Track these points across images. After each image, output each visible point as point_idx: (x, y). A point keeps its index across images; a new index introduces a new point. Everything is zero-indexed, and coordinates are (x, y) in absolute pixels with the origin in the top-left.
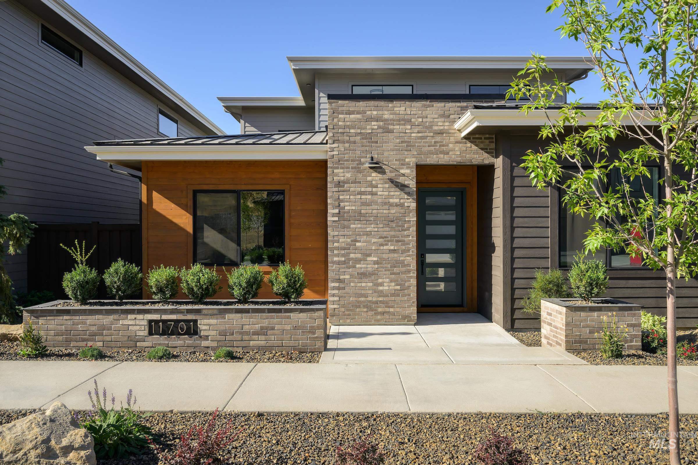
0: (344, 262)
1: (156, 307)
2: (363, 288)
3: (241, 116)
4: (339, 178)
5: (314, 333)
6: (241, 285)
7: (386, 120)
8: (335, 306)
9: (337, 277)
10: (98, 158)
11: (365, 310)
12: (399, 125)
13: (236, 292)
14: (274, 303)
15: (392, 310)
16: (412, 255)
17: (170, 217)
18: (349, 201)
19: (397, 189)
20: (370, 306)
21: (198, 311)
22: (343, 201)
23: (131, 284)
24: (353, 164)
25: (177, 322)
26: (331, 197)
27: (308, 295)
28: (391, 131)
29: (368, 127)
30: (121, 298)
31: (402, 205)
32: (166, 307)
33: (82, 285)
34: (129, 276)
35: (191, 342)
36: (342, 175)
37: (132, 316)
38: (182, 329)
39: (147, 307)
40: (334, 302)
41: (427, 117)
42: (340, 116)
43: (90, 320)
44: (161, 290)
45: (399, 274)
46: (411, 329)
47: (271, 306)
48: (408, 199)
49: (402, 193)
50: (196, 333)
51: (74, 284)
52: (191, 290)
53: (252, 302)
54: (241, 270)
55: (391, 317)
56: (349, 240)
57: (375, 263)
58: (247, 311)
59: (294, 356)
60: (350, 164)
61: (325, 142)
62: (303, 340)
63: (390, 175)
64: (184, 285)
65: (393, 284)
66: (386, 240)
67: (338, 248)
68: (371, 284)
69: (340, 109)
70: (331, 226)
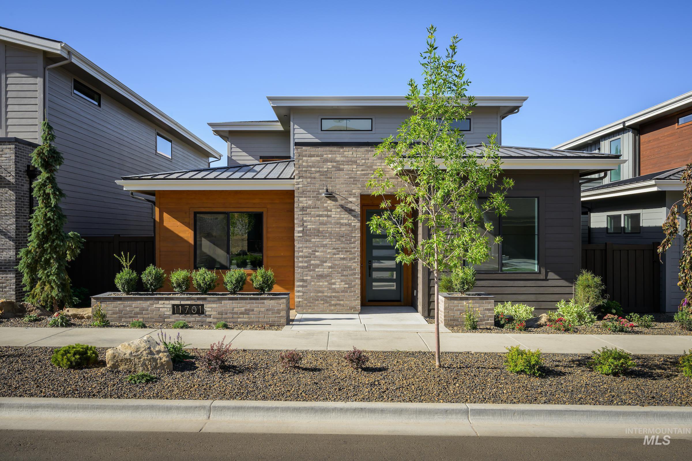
0: (307, 267)
1: (177, 296)
2: (321, 286)
3: (228, 138)
4: (303, 204)
5: (280, 313)
6: (232, 282)
7: (338, 161)
8: (300, 300)
9: (301, 278)
10: (124, 189)
11: (322, 302)
12: (348, 165)
13: (229, 287)
14: (253, 294)
15: (342, 302)
16: (357, 262)
17: (177, 232)
18: (310, 221)
19: (347, 213)
20: (326, 300)
21: (205, 299)
22: (306, 221)
23: (159, 281)
24: (313, 194)
25: (191, 306)
26: (297, 219)
27: (277, 289)
28: (342, 170)
29: (325, 167)
30: (153, 291)
31: (349, 225)
32: (183, 296)
33: (128, 282)
34: (158, 276)
35: (199, 319)
36: (305, 202)
37: (162, 302)
38: (194, 311)
39: (171, 296)
40: (299, 297)
41: (368, 159)
42: (304, 158)
43: (135, 304)
44: (179, 285)
45: (347, 276)
46: (356, 316)
47: (252, 296)
48: (354, 220)
49: (350, 215)
50: (203, 313)
51: (123, 281)
52: (199, 285)
53: (240, 294)
54: (232, 272)
55: (341, 308)
56: (310, 251)
57: (330, 267)
58: (236, 299)
59: (266, 327)
60: (311, 194)
61: (293, 177)
62: (272, 318)
63: (341, 202)
64: (194, 282)
65: (343, 283)
66: (338, 251)
67: (302, 257)
68: (326, 283)
69: (304, 153)
70: (297, 240)
